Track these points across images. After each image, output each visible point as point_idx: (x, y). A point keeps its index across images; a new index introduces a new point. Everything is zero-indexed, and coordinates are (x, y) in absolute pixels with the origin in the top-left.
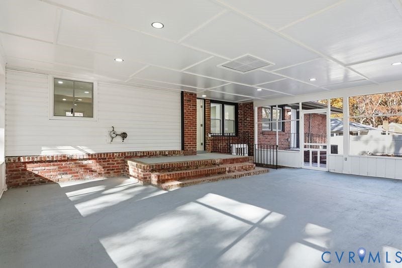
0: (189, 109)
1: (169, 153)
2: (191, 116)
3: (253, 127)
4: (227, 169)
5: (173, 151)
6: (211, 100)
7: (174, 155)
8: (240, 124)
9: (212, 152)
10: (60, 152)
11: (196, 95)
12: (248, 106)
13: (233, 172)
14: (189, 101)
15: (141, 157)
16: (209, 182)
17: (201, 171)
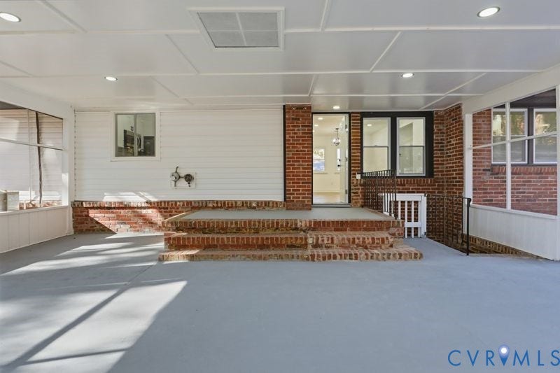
0: (295, 133)
1: (258, 205)
2: (300, 144)
3: (461, 156)
4: (310, 241)
5: (265, 202)
6: (361, 113)
7: (267, 208)
8: (437, 154)
9: (362, 206)
10: (120, 198)
11: (309, 108)
12: (452, 114)
13: (327, 247)
14: (295, 119)
15: (213, 208)
16: (244, 260)
17: (262, 238)
